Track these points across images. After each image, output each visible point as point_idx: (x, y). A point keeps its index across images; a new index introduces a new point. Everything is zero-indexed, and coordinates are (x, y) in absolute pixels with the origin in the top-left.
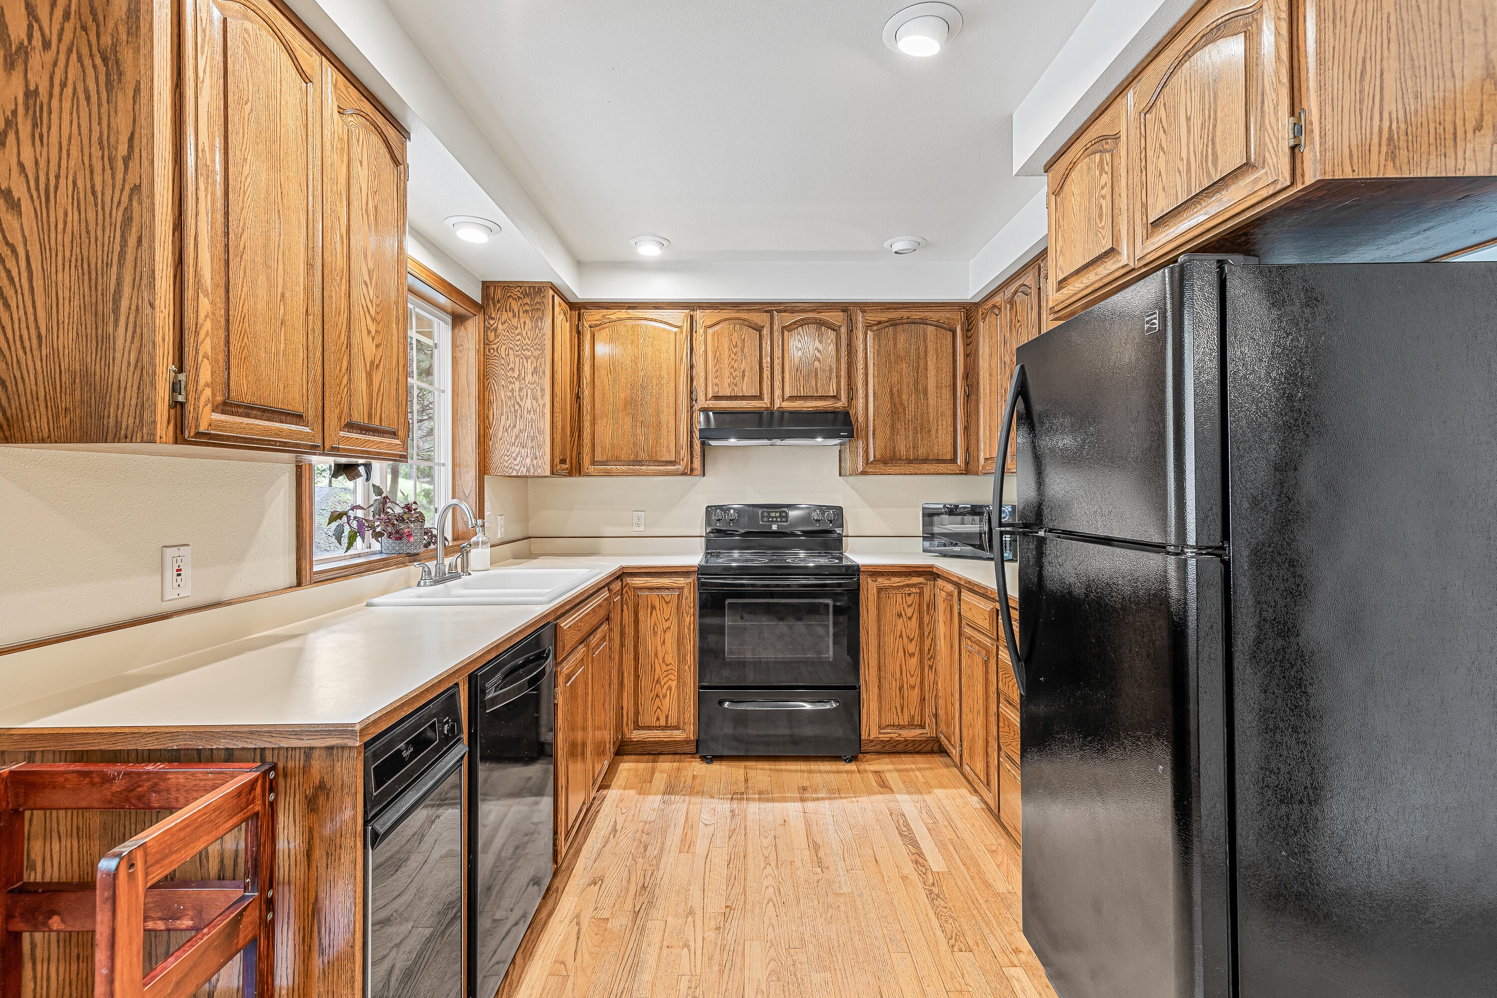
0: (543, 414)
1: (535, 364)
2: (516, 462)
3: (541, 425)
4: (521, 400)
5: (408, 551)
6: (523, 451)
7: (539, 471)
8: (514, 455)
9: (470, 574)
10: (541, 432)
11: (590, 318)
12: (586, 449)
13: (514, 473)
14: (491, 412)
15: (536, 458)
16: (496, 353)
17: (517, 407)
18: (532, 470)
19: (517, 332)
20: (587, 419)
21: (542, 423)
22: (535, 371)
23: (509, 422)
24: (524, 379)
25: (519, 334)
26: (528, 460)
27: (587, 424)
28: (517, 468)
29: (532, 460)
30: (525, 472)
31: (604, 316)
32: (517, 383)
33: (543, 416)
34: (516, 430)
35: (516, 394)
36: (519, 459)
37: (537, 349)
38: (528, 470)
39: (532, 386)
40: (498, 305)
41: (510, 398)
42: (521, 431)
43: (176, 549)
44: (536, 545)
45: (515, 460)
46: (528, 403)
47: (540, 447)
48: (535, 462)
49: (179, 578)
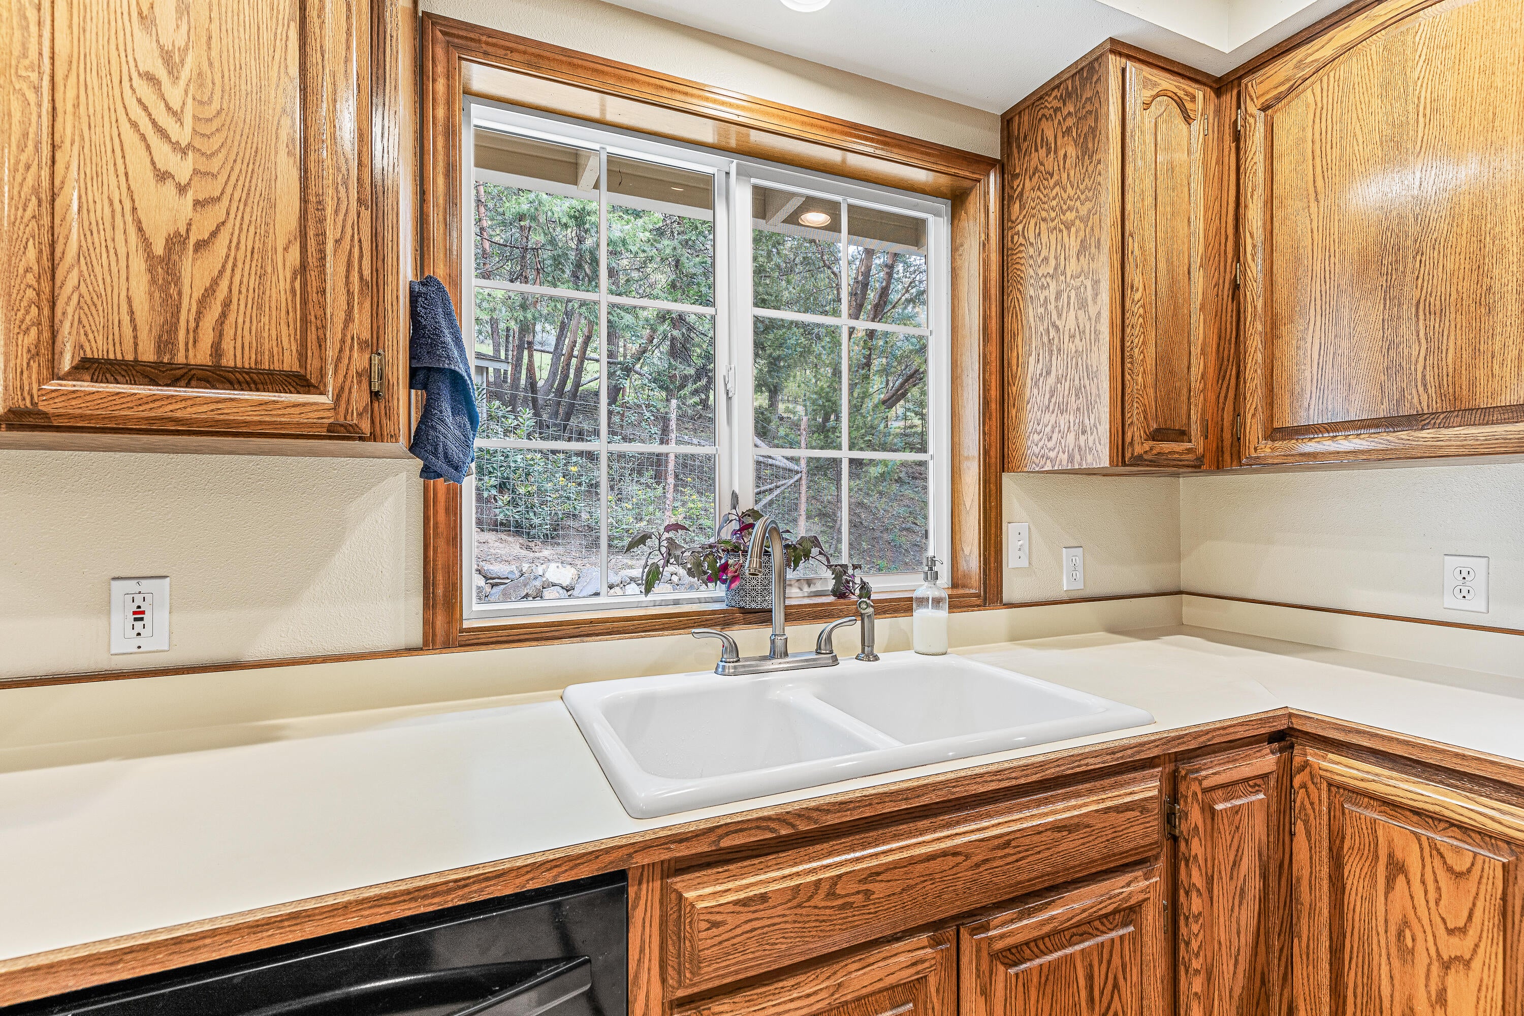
0: (1097, 333)
1: (1082, 234)
2: (1050, 445)
3: (1094, 360)
4: (1060, 316)
5: (742, 604)
6: (1062, 420)
7: (1090, 458)
8: (1048, 429)
9: (876, 658)
10: (1092, 375)
11: (1260, 89)
12: (1254, 401)
13: (1048, 467)
14: (1015, 354)
15: (1084, 432)
16: (1021, 240)
17: (1052, 333)
18: (1077, 457)
19: (1052, 182)
20: (1255, 331)
21: (1094, 356)
22: (1083, 248)
23: (1040, 366)
24: (1064, 273)
25: (1056, 185)
26: (1071, 437)
27: (1254, 344)
28: (1052, 454)
29: (1077, 438)
30: (1065, 463)
31: (1299, 66)
32: (1053, 286)
33: (1097, 339)
34: (1051, 380)
35: (1052, 307)
36: (1055, 436)
37: (1088, 199)
38: (1071, 459)
39: (1076, 283)
40: (1024, 146)
41: (1041, 319)
42: (1058, 381)
43: (135, 582)
44: (1192, 609)
45: (1050, 439)
46: (1069, 322)
47: (1090, 407)
48: (1082, 438)
49: (139, 624)
